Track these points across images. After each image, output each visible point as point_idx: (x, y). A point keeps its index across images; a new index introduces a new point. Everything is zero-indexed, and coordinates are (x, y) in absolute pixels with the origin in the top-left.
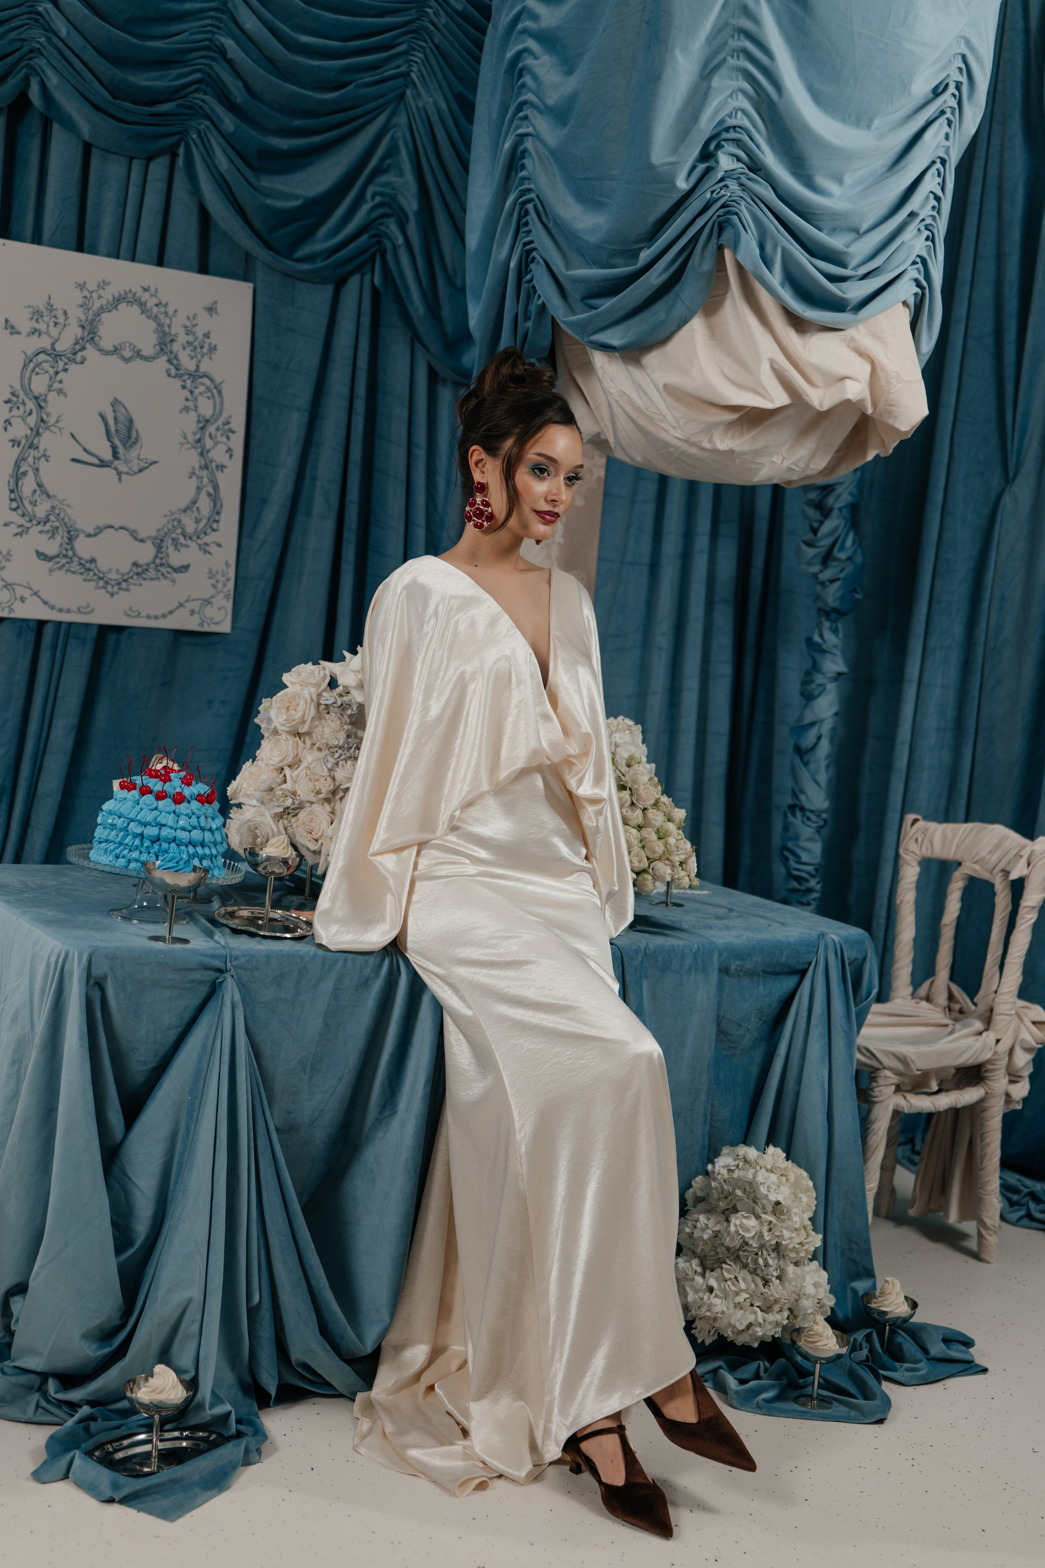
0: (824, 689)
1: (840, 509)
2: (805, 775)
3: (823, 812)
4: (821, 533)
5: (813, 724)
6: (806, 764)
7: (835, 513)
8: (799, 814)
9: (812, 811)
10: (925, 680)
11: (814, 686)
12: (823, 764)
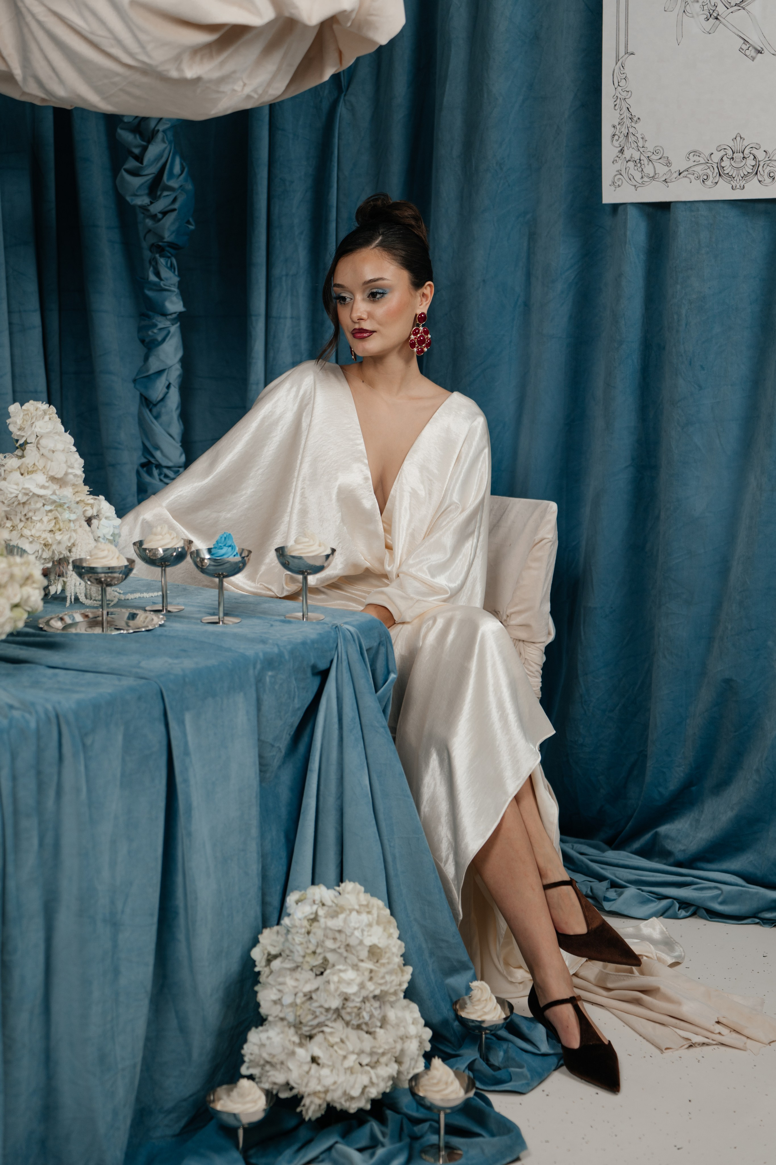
0: (169, 332)
1: (164, 131)
2: (157, 427)
3: (180, 467)
4: (146, 161)
5: (160, 372)
6: (157, 417)
7: (160, 135)
8: (156, 472)
9: (168, 468)
10: (274, 313)
11: (155, 331)
12: (175, 415)
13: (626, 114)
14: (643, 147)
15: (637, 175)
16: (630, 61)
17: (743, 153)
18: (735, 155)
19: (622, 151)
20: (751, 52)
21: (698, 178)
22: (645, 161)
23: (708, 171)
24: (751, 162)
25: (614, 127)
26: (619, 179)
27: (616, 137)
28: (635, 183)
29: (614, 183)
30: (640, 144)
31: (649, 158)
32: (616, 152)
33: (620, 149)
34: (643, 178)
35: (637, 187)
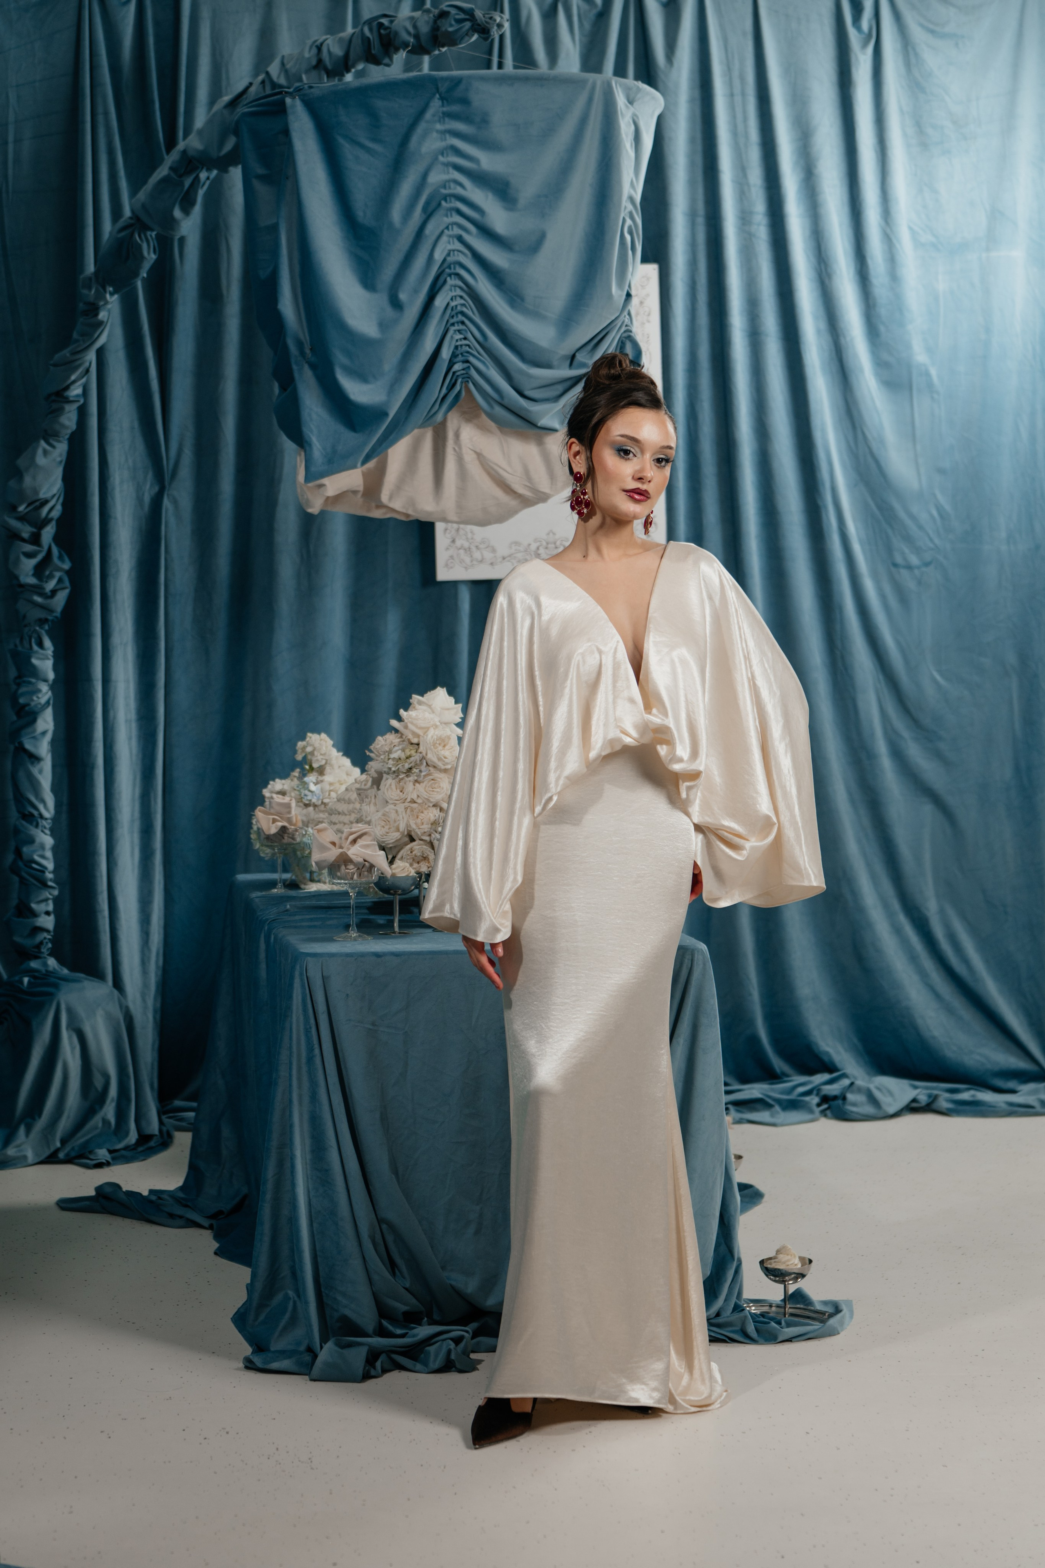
14: (472, 539)
15: (467, 560)
18: (547, 546)
19: (453, 541)
22: (474, 549)
26: (452, 562)
27: (448, 531)
28: (465, 565)
29: (447, 565)
30: (470, 535)
31: (477, 547)
32: (448, 541)
33: (451, 540)
34: (472, 561)
35: (466, 568)
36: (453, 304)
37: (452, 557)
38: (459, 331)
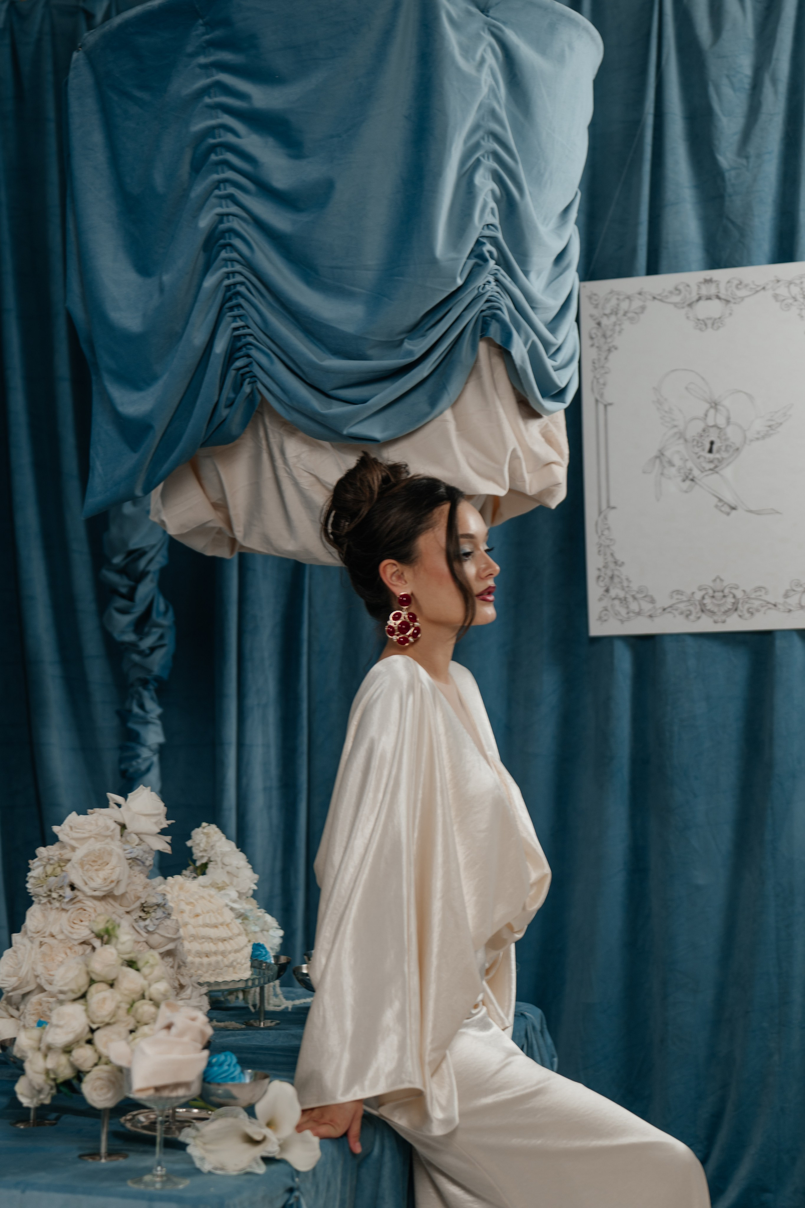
4: (135, 600)
13: (610, 559)
14: (627, 587)
15: (623, 612)
16: (612, 514)
17: (723, 591)
18: (717, 594)
19: (607, 591)
20: (726, 509)
21: (682, 613)
22: (630, 599)
23: (692, 608)
24: (730, 600)
25: (599, 569)
26: (605, 614)
27: (601, 579)
28: (620, 618)
29: (600, 618)
30: (625, 584)
31: (634, 598)
32: (601, 591)
33: (604, 588)
34: (628, 613)
35: (622, 621)
36: (227, 282)
37: (606, 609)
38: (240, 316)
